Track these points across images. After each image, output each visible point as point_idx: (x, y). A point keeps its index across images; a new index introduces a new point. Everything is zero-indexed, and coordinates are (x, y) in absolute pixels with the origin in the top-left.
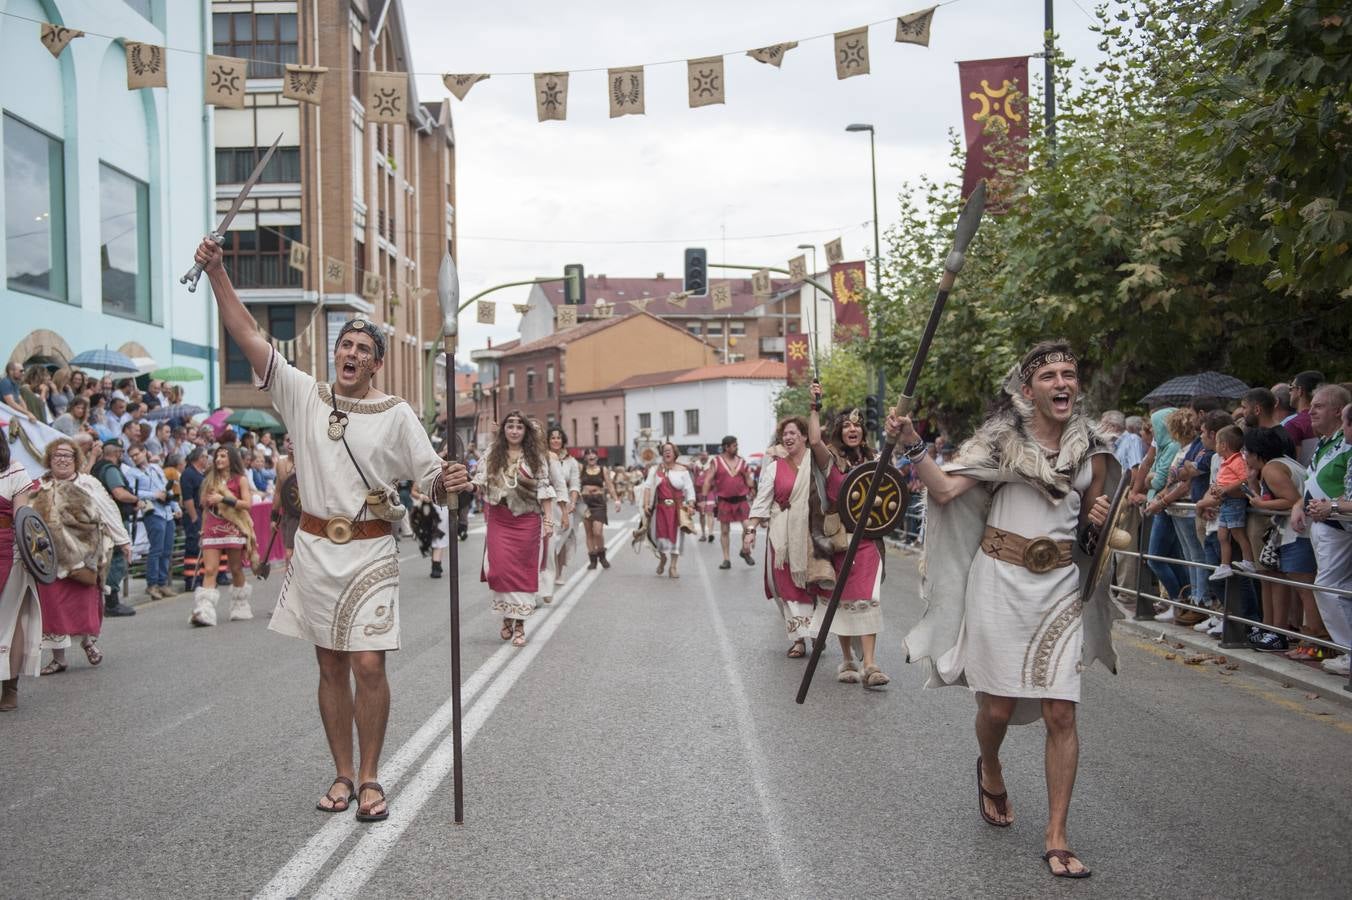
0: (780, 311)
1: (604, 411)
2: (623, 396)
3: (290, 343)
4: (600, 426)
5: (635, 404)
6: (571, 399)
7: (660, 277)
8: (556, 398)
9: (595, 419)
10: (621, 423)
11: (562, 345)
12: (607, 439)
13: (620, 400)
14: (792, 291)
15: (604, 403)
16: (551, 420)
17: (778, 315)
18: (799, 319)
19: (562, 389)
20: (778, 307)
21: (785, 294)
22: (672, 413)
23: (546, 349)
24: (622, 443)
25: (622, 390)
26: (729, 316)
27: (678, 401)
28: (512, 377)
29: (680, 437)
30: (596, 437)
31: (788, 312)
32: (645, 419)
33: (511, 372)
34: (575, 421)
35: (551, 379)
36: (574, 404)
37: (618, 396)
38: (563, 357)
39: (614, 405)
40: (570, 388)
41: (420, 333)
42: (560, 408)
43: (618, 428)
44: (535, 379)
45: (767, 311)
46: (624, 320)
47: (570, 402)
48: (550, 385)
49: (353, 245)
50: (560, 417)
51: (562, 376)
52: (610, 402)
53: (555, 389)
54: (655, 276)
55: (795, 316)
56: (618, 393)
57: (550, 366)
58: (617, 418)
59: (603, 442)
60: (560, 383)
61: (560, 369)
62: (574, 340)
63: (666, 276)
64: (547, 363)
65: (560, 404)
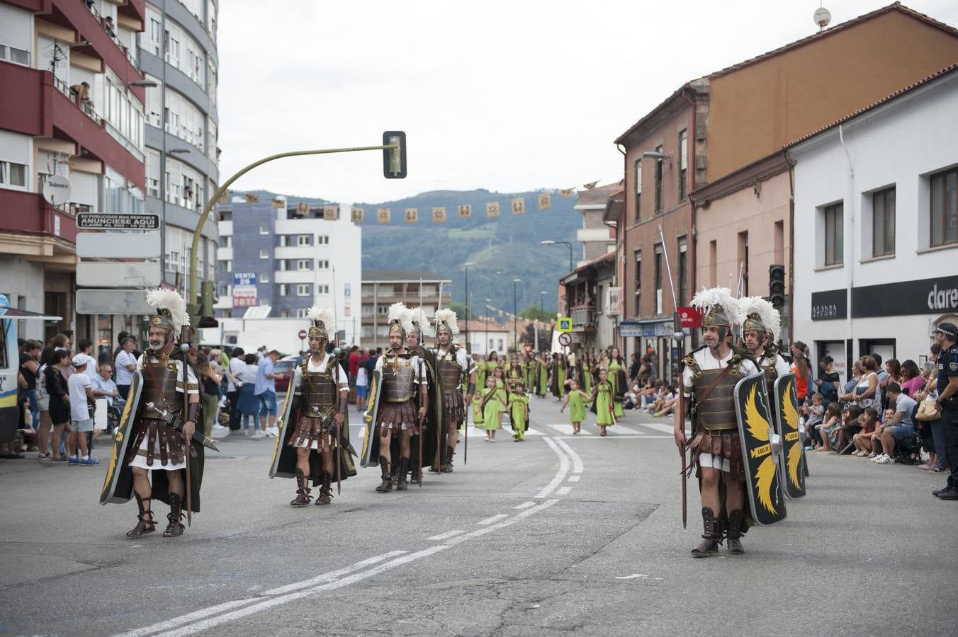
2: (790, 167)
4: (751, 251)
9: (744, 235)
13: (786, 175)
15: (757, 193)
16: (684, 249)
19: (698, 179)
22: (892, 188)
25: (785, 151)
27: (907, 149)
33: (636, 163)
34: (714, 243)
36: (715, 205)
37: (784, 170)
39: (775, 188)
40: (714, 175)
42: (694, 220)
43: (781, 248)
44: (665, 168)
47: (707, 205)
48: (683, 174)
50: (695, 241)
51: (700, 149)
52: (766, 186)
53: (689, 181)
56: (781, 160)
57: (684, 131)
58: (780, 224)
61: (698, 138)
65: (694, 209)
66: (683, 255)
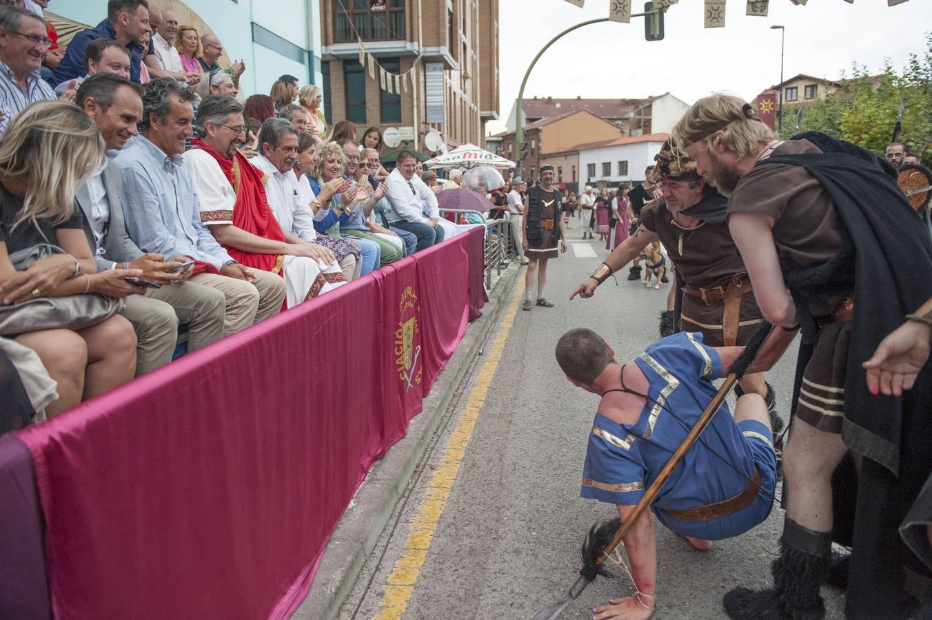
0: (640, 115)
1: (566, 164)
2: (578, 154)
3: (397, 77)
4: (563, 172)
5: (585, 159)
6: (545, 157)
7: (579, 98)
8: (537, 157)
10: (576, 169)
11: (540, 128)
12: (567, 179)
13: (577, 156)
14: (648, 104)
15: (566, 158)
16: (533, 169)
17: (640, 117)
18: (651, 119)
19: (540, 152)
20: (639, 113)
21: (644, 106)
22: (610, 163)
23: (532, 130)
24: (576, 181)
25: (578, 151)
26: (615, 117)
27: (614, 157)
28: (510, 146)
29: (615, 176)
30: (560, 179)
31: (644, 115)
32: (591, 167)
33: (509, 144)
35: (533, 147)
37: (576, 154)
38: (540, 134)
39: (572, 160)
40: (544, 151)
41: (479, 104)
42: (538, 162)
43: (574, 172)
45: (635, 115)
46: (574, 114)
47: (544, 159)
48: (532, 150)
49: (447, 13)
51: (540, 144)
52: (569, 158)
53: (536, 152)
54: (576, 98)
55: (649, 117)
56: (575, 152)
57: (532, 139)
58: (573, 167)
59: (564, 180)
60: (539, 148)
61: (539, 141)
62: (546, 125)
63: (582, 98)
64: (532, 137)
65: (539, 159)
66: (532, 171)
